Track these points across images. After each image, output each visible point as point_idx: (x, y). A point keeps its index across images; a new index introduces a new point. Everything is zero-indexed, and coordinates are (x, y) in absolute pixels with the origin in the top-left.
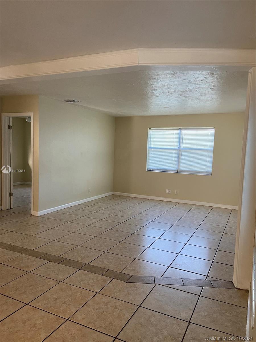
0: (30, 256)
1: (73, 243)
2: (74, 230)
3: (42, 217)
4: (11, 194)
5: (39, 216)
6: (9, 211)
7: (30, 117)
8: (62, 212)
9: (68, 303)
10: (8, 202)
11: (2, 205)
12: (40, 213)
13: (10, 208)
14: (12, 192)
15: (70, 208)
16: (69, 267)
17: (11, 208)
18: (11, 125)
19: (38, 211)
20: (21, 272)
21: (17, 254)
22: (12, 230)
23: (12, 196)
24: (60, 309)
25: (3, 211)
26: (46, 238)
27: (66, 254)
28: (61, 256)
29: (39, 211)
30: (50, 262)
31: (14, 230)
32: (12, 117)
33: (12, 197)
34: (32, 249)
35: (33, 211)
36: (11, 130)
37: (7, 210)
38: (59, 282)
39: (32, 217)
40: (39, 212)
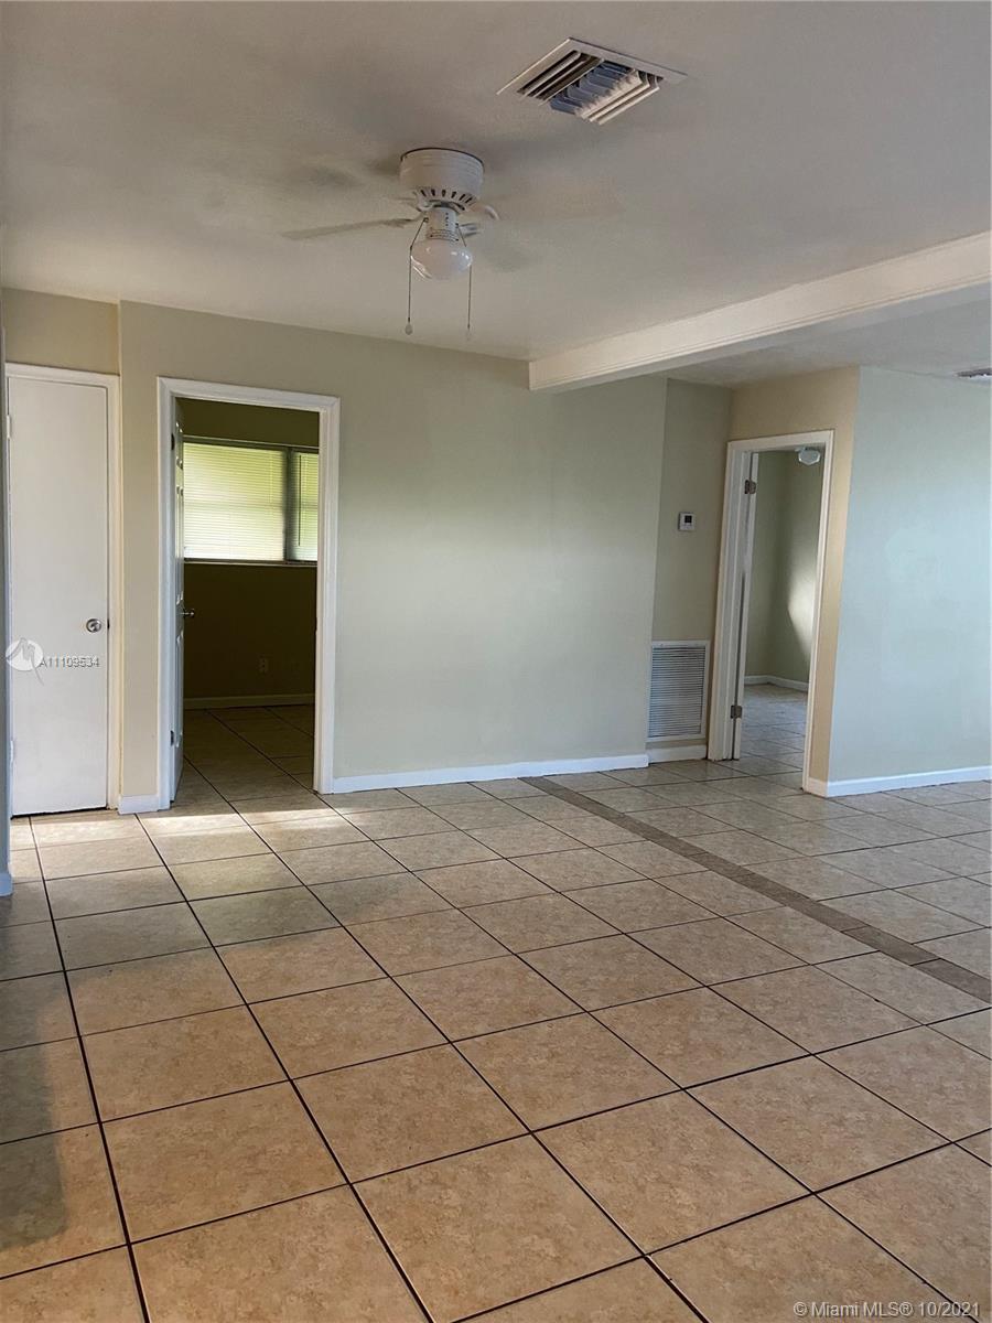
0: (809, 919)
1: (965, 913)
2: (965, 870)
3: (842, 802)
4: (736, 712)
5: (828, 799)
6: (729, 764)
7: (821, 450)
8: (914, 798)
9: (953, 1097)
10: (726, 735)
11: (707, 744)
12: (834, 788)
13: (730, 757)
14: (739, 704)
15: (946, 787)
16: (950, 988)
17: (733, 758)
18: (755, 479)
19: (826, 780)
20: (784, 957)
21: (768, 903)
22: (744, 827)
23: (740, 716)
24: (926, 1105)
25: (709, 764)
26: (861, 874)
27: (938, 944)
28: (921, 946)
29: (832, 781)
30: (879, 954)
31: (749, 827)
32: (760, 453)
33: (738, 719)
34: (814, 896)
35: (810, 776)
36: (754, 496)
37: (723, 763)
38: (915, 1023)
39: (806, 798)
40: (829, 784)
